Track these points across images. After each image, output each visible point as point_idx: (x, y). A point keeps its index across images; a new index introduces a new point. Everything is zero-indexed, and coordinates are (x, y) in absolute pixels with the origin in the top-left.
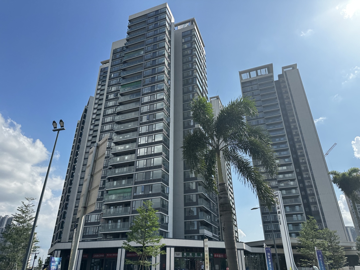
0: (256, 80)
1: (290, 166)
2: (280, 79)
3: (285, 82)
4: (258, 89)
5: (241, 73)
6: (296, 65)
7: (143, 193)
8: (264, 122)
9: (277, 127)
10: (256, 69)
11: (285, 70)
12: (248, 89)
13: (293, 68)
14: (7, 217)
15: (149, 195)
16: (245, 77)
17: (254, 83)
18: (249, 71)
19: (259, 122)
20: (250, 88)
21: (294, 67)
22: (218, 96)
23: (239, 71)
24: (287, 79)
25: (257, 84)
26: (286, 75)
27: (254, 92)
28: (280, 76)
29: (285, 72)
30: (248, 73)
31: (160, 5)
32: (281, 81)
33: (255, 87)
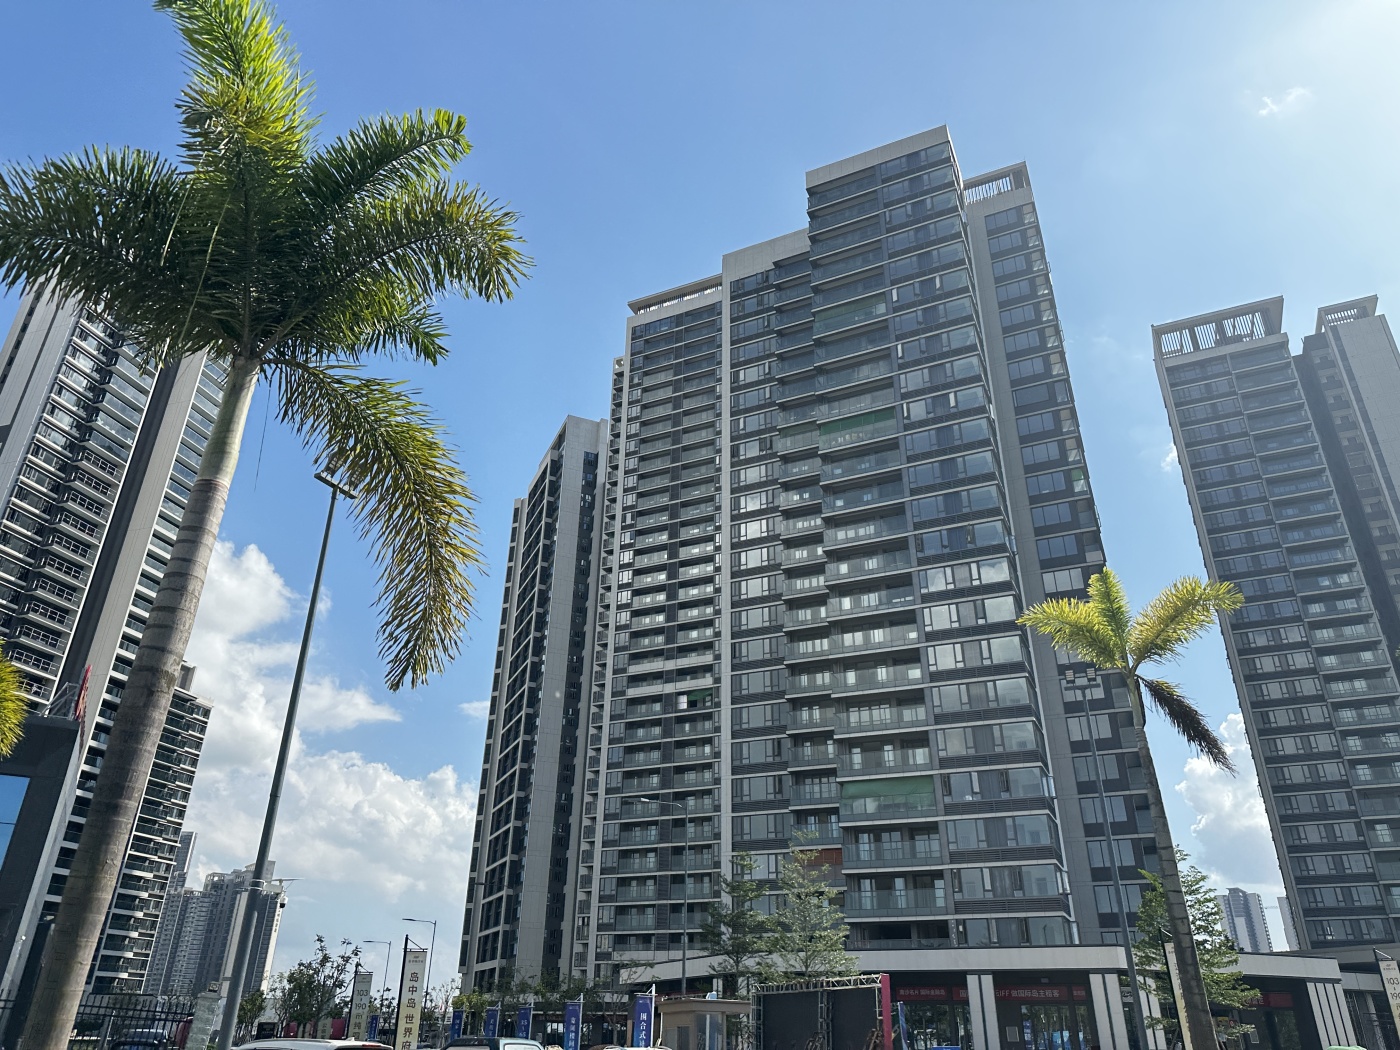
0: (1222, 357)
1: (1380, 677)
2: (1311, 349)
3: (1334, 364)
4: (1236, 393)
5: (1159, 332)
6: (1374, 298)
7: (978, 798)
8: (1267, 516)
9: (1319, 535)
10: (1218, 318)
11: (1328, 318)
12: (1195, 390)
13: (1363, 312)
17: (1217, 370)
18: (1191, 325)
20: (1203, 387)
21: (1365, 308)
23: (1152, 326)
24: (1342, 352)
25: (1229, 373)
27: (1219, 404)
28: (1309, 341)
30: (1186, 333)
32: (1317, 361)
33: (1221, 384)
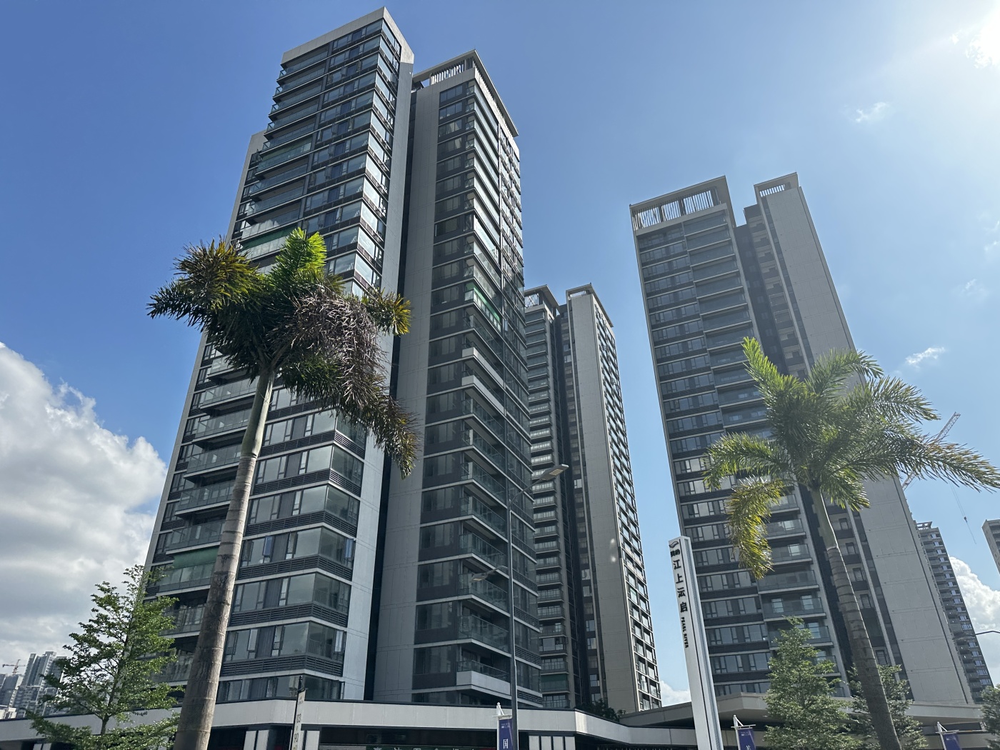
0: (679, 226)
2: (751, 220)
3: (764, 228)
4: (686, 253)
5: (635, 211)
6: (795, 175)
7: (267, 561)
8: (703, 346)
10: (679, 197)
11: (763, 194)
12: (658, 252)
13: (788, 187)
14: (51, 656)
15: (284, 566)
16: (649, 220)
17: (674, 236)
18: (659, 203)
19: (690, 347)
20: (663, 249)
21: (790, 182)
22: (590, 286)
23: (630, 205)
24: (769, 217)
25: (682, 238)
26: (766, 207)
27: (674, 262)
28: (749, 212)
29: (764, 199)
30: (656, 210)
31: (367, 16)
32: (754, 225)
33: (677, 247)
